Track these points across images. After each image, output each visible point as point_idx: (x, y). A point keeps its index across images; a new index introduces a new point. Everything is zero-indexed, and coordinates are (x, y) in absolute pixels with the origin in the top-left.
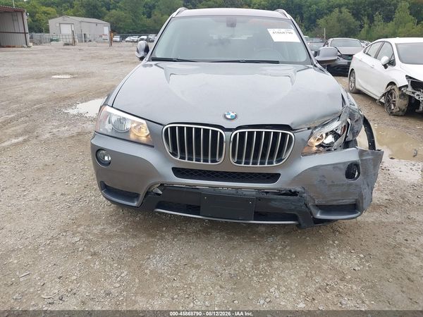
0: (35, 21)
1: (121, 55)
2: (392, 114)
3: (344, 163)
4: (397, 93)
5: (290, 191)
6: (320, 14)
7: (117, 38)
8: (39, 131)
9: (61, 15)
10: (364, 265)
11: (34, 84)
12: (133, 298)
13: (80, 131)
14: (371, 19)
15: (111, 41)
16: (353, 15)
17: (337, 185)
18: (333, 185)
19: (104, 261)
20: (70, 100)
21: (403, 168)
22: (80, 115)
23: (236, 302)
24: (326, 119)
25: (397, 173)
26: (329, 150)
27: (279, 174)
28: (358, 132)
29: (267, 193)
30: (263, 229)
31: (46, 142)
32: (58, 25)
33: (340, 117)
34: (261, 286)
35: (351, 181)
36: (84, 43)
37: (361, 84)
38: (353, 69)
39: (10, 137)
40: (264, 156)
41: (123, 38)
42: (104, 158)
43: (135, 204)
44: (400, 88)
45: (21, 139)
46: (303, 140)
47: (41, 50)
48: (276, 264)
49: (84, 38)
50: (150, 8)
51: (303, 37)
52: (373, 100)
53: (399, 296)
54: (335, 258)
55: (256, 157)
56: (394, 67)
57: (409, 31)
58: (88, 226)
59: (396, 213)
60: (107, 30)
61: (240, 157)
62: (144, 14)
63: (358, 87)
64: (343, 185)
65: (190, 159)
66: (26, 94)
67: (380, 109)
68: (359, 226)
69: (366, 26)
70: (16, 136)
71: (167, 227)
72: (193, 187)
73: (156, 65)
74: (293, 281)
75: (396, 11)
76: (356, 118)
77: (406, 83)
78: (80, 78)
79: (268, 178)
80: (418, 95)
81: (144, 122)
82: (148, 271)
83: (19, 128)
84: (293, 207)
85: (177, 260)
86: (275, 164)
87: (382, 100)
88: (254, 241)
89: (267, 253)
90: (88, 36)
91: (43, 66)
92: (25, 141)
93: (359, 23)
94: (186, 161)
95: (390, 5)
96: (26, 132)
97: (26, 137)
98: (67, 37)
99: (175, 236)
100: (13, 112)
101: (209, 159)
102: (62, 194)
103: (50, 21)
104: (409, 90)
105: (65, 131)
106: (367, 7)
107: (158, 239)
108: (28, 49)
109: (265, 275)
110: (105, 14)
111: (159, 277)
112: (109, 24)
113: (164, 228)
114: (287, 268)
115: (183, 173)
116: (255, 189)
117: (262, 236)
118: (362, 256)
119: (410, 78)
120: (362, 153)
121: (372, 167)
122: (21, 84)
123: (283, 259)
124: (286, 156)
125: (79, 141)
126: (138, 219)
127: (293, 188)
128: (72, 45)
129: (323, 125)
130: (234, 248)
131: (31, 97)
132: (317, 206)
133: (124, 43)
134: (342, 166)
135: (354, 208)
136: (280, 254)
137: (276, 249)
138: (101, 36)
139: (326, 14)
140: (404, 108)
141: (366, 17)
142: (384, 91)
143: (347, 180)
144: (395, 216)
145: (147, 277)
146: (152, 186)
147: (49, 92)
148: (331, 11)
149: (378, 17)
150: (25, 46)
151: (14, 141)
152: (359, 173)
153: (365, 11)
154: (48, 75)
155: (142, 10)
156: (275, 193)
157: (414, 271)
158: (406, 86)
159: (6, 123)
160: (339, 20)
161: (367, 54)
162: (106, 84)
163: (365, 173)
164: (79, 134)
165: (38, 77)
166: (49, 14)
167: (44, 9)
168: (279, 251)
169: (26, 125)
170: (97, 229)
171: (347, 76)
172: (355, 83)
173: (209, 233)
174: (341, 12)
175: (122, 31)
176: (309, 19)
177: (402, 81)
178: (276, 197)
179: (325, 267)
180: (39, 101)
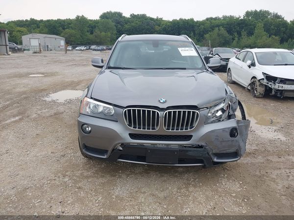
0: (13, 37)
1: (74, 60)
2: (255, 96)
3: (228, 128)
4: (258, 83)
5: (199, 145)
6: (206, 31)
7: (70, 48)
8: (29, 112)
9: (31, 33)
10: (243, 188)
11: (18, 81)
12: (108, 212)
13: (55, 112)
14: (239, 34)
15: (66, 50)
16: (227, 31)
17: (225, 141)
18: (223, 141)
19: (87, 192)
20: (45, 91)
21: (264, 131)
22: (54, 101)
23: (169, 211)
24: (216, 102)
25: (260, 134)
26: (220, 121)
27: (192, 136)
28: (235, 110)
29: (185, 147)
30: (181, 169)
31: (35, 119)
32: (28, 39)
33: (224, 100)
34: (184, 202)
35: (233, 139)
36: (47, 52)
37: (235, 77)
38: (229, 68)
39: (10, 117)
40: (182, 125)
41: (74, 48)
42: (86, 129)
43: (105, 157)
44: (259, 80)
45: (17, 118)
46: (204, 115)
47: (18, 57)
48: (191, 189)
49: (47, 48)
50: (92, 27)
51: (196, 46)
52: (244, 88)
53: (264, 204)
54: (225, 184)
55: (178, 126)
56: (255, 67)
57: (264, 41)
58: (73, 171)
59: (260, 157)
60: (63, 43)
61: (169, 126)
62: (88, 32)
63: (233, 79)
64: (229, 141)
65: (139, 128)
66: (14, 88)
67: (248, 94)
68: (238, 166)
69: (236, 39)
70: (14, 116)
71: (122, 170)
72: (142, 145)
73: (110, 71)
74: (201, 198)
75: (256, 29)
76: (234, 102)
77: (263, 77)
78: (49, 76)
79: (185, 138)
80: (271, 85)
81: (111, 107)
82: (114, 197)
83: (15, 111)
84: (201, 155)
85: (131, 190)
86: (189, 130)
87: (249, 88)
88: (176, 176)
89: (185, 183)
90: (50, 47)
91: (21, 68)
92: (20, 119)
93: (232, 37)
94: (137, 129)
95: (251, 25)
96: (19, 114)
97: (20, 117)
98: (35, 47)
99: (128, 175)
100: (8, 100)
101: (151, 128)
102: (52, 153)
103: (23, 37)
104: (265, 82)
105: (46, 112)
106: (236, 26)
107: (118, 178)
108: (8, 56)
109: (185, 196)
110: (62, 32)
111: (122, 199)
112: (64, 39)
113: (120, 171)
114: (197, 191)
115: (135, 137)
116: (178, 145)
117: (181, 173)
118: (241, 182)
119: (265, 74)
120: (238, 122)
121: (244, 130)
122: (10, 81)
123: (195, 186)
124: (195, 125)
125: (57, 118)
126: (103, 166)
127: (201, 144)
128: (38, 53)
129: (216, 105)
130: (165, 181)
131: (18, 90)
132: (214, 154)
133: (74, 51)
134: (227, 130)
135: (236, 154)
136: (193, 183)
137: (190, 181)
138: (59, 47)
139: (210, 31)
140: (262, 92)
141: (236, 33)
142: (249, 82)
143: (231, 138)
144: (260, 159)
145: (114, 200)
146: (116, 145)
147: (29, 86)
148: (213, 30)
149: (244, 33)
150: (6, 54)
151: (13, 120)
152: (237, 134)
153: (235, 29)
154: (27, 75)
155: (86, 29)
156: (190, 147)
157: (272, 190)
158: (263, 79)
159: (5, 108)
160: (219, 35)
161: (238, 58)
162: (67, 80)
163: (240, 134)
164: (55, 114)
165: (20, 76)
166: (22, 32)
167: (19, 28)
168: (192, 182)
169: (19, 109)
170: (78, 173)
171: (226, 72)
172: (231, 77)
173: (149, 173)
174: (219, 30)
175: (73, 43)
176: (200, 34)
177: (260, 76)
178: (190, 149)
179: (220, 190)
180: (24, 93)
